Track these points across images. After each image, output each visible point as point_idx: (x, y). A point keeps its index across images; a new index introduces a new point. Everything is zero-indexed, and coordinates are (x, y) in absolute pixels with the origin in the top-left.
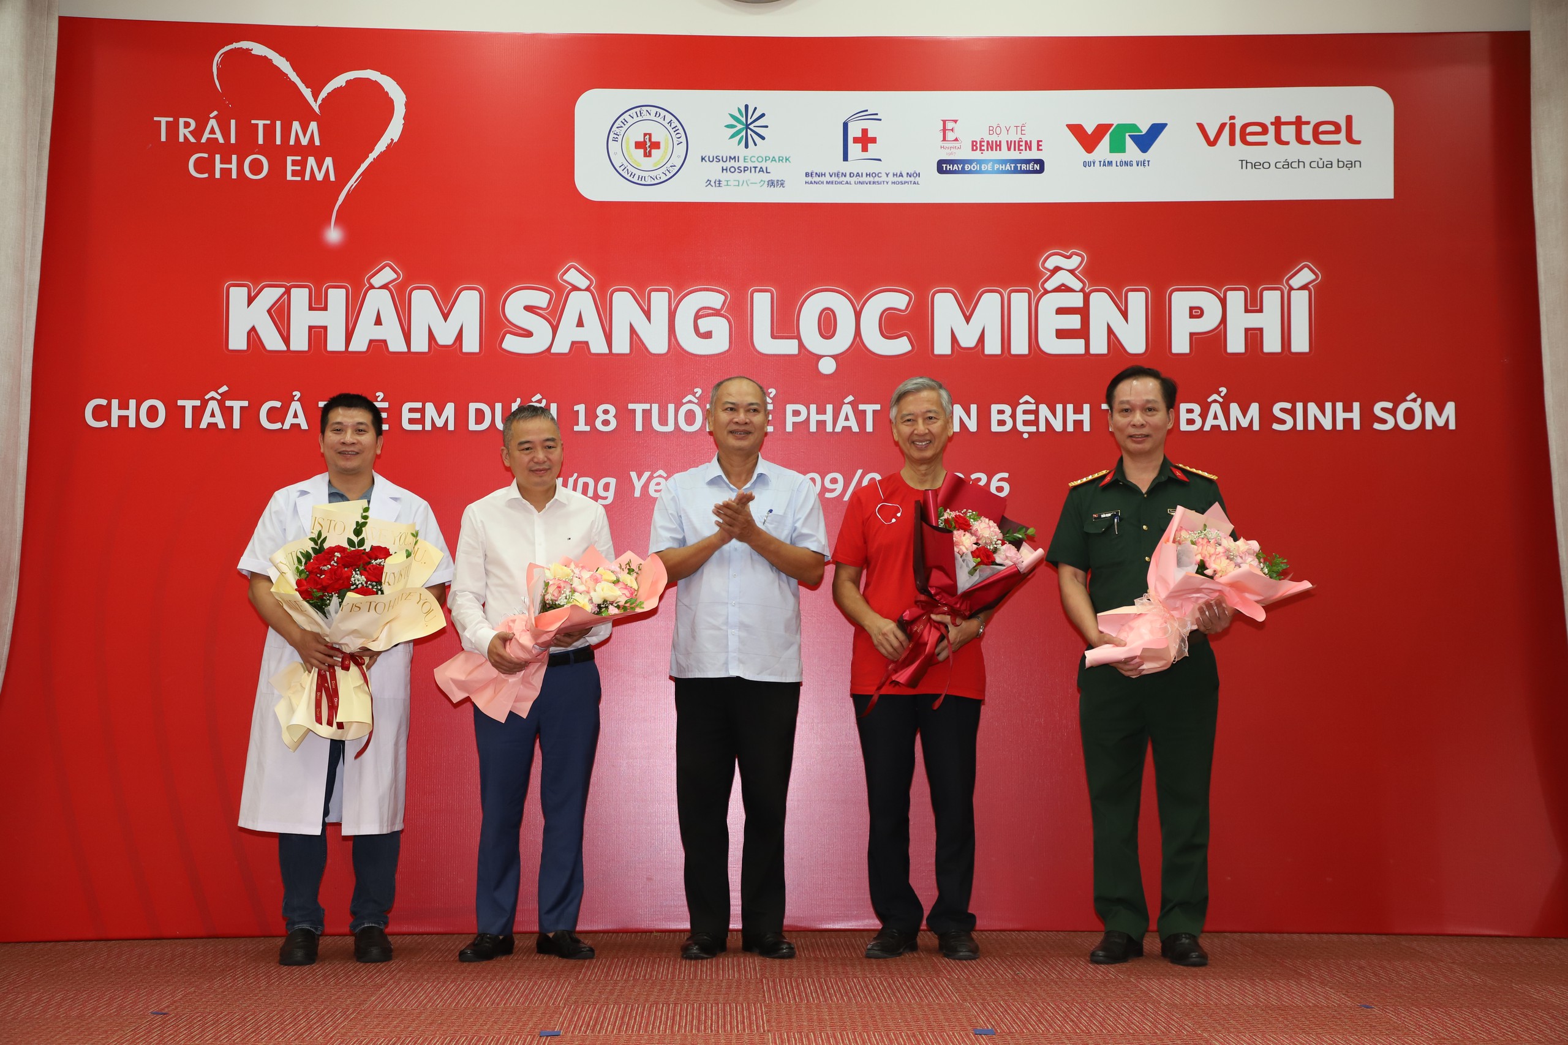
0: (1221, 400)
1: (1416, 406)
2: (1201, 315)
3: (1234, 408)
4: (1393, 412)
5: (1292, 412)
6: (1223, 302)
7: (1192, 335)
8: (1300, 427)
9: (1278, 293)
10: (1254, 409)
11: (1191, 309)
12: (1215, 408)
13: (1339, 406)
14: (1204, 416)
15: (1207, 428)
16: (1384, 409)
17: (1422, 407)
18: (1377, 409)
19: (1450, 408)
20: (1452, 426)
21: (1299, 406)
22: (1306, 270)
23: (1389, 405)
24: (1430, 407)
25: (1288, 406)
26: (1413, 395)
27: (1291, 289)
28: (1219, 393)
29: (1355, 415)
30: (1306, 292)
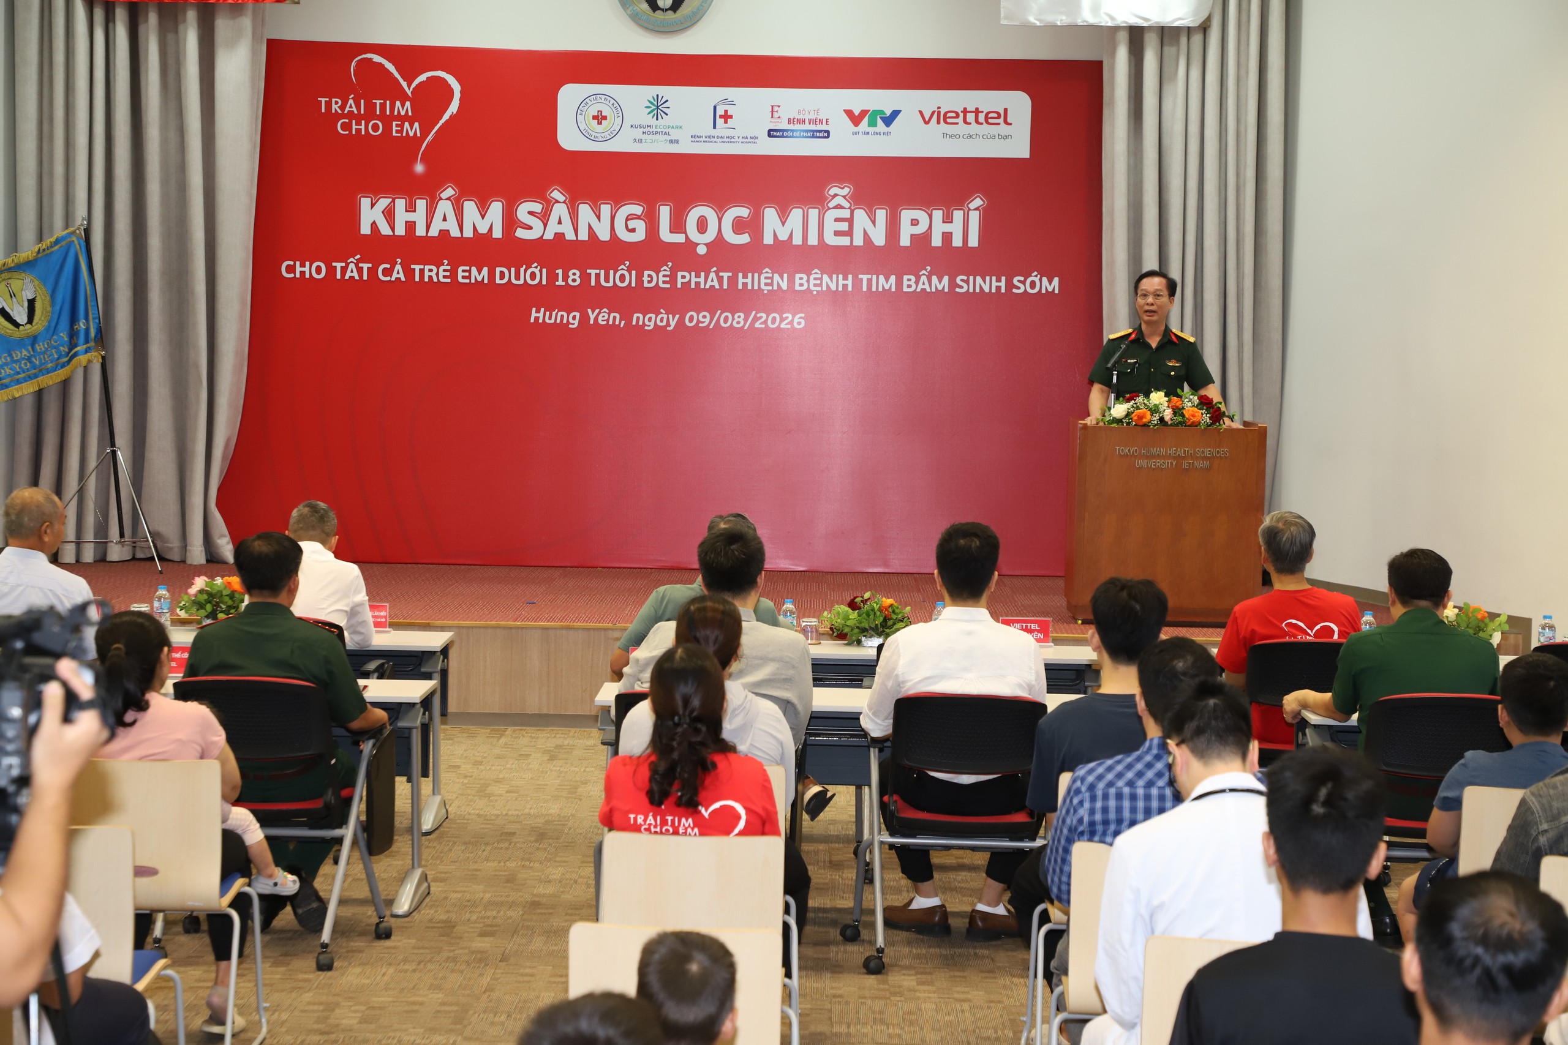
0: (927, 274)
1: (1037, 280)
2: (917, 225)
3: (935, 279)
4: (1024, 283)
5: (967, 282)
6: (930, 216)
7: (912, 235)
8: (971, 290)
9: (962, 212)
10: (946, 279)
11: (912, 220)
12: (924, 278)
14: (917, 283)
15: (919, 290)
16: (1019, 281)
17: (1041, 280)
18: (1015, 281)
19: (1056, 280)
20: (1057, 291)
21: (971, 278)
22: (978, 199)
23: (1022, 279)
24: (1045, 279)
25: (965, 278)
26: (1036, 273)
27: (969, 209)
28: (926, 270)
29: (1003, 284)
30: (978, 212)
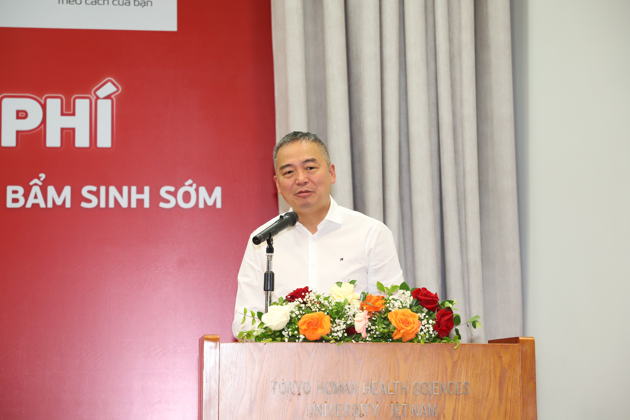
0: (40, 184)
1: (192, 190)
2: (26, 117)
3: (51, 190)
4: (174, 194)
5: (97, 194)
6: (44, 107)
7: (18, 132)
8: (103, 205)
9: (87, 101)
10: (67, 191)
11: (18, 112)
12: (36, 190)
13: (134, 189)
14: (26, 196)
15: (29, 205)
16: (168, 192)
17: (197, 190)
18: (163, 192)
19: (218, 191)
20: (219, 205)
21: (103, 189)
22: (109, 84)
23: (172, 189)
24: (202, 190)
25: (94, 188)
26: (190, 182)
27: (98, 98)
28: (39, 178)
29: (146, 196)
30: (109, 102)
